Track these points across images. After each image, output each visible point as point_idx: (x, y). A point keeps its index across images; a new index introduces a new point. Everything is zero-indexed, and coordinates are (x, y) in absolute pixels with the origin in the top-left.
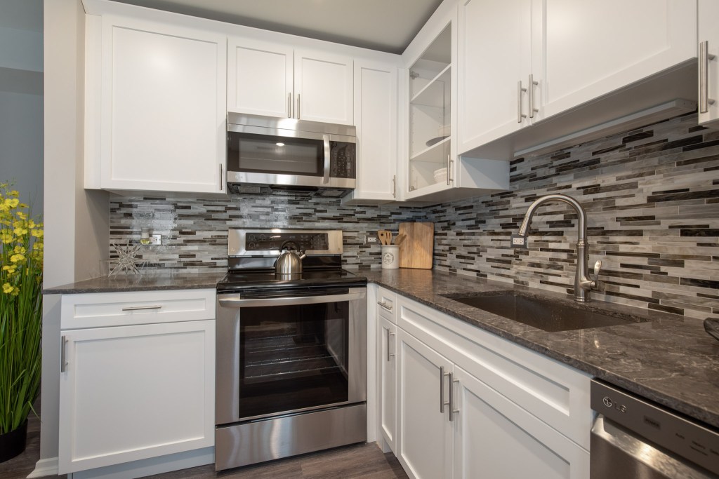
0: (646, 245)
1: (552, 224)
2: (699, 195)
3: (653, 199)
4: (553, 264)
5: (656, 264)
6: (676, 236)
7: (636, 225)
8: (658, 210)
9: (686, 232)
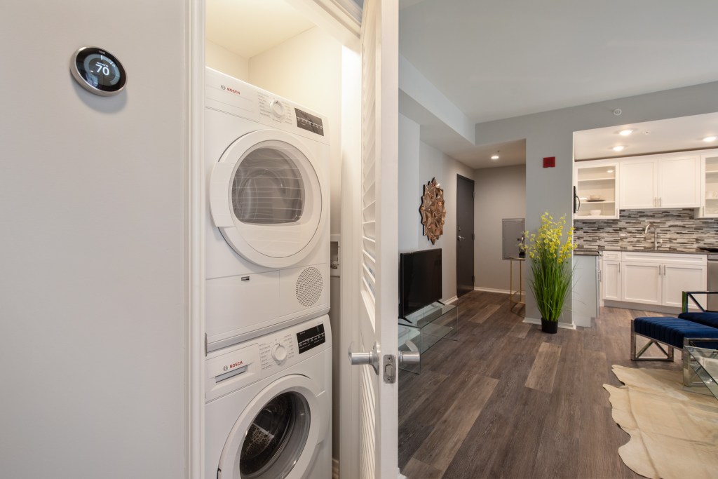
0: (668, 236)
1: (638, 230)
2: (680, 226)
3: (670, 226)
4: (638, 241)
5: (670, 240)
6: (676, 234)
7: (665, 232)
8: (671, 229)
9: (678, 233)
